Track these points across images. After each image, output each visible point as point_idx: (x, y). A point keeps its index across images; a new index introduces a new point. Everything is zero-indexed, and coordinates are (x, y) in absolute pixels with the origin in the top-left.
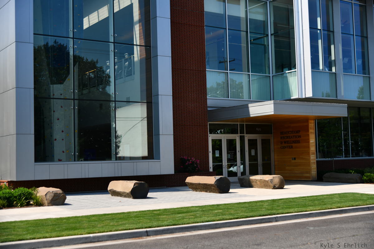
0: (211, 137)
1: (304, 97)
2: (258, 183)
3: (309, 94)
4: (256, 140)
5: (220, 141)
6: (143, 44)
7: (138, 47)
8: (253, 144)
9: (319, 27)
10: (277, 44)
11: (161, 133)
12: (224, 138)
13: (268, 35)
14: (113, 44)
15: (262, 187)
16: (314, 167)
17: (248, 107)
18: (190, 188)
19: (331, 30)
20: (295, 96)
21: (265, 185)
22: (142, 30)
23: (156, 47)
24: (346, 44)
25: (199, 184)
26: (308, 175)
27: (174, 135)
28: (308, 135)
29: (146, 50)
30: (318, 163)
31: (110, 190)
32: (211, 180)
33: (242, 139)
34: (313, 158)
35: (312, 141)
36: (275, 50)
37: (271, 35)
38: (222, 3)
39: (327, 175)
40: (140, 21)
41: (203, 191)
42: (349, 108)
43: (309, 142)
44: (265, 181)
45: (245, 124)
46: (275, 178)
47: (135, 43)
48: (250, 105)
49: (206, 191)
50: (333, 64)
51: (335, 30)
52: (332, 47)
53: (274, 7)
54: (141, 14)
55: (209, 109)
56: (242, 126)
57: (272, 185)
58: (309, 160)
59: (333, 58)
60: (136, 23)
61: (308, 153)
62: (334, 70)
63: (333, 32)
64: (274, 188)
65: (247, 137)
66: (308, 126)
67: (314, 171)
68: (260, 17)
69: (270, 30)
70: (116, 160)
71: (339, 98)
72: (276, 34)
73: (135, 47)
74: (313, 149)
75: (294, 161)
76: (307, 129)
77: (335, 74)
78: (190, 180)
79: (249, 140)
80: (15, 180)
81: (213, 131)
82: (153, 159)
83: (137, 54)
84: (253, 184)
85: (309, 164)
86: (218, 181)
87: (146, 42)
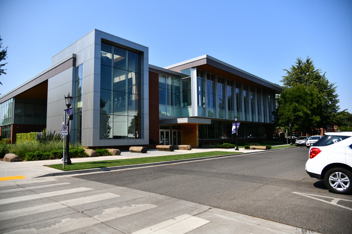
0: (160, 130)
1: (194, 116)
2: (182, 148)
3: (196, 115)
4: (176, 132)
5: (163, 132)
6: (137, 94)
7: (135, 95)
8: (175, 133)
9: (200, 90)
10: (184, 95)
11: (144, 129)
12: (165, 131)
13: (180, 92)
14: (127, 94)
15: (183, 150)
16: (198, 142)
17: (177, 120)
18: (158, 150)
19: (204, 91)
20: (191, 115)
21: (185, 149)
22: (136, 88)
23: (143, 96)
24: (208, 96)
25: (162, 148)
26: (195, 145)
27: (149, 129)
28: (196, 131)
29: (138, 96)
30: (199, 141)
31: (130, 150)
32: (168, 147)
33: (171, 131)
34: (197, 139)
35: (197, 133)
36: (183, 98)
37: (182, 92)
38: (164, 79)
39: (203, 145)
40: (135, 85)
41: (164, 151)
42: (212, 121)
43: (196, 133)
44: (185, 147)
45: (172, 125)
46: (189, 146)
47: (133, 93)
48: (178, 119)
49: (165, 151)
50: (204, 104)
51: (205, 91)
52: (204, 98)
53: (183, 81)
54: (136, 82)
55: (160, 120)
56: (171, 126)
57: (187, 149)
58: (196, 140)
59: (204, 102)
60: (134, 85)
61: (196, 137)
62: (204, 106)
63: (204, 92)
64: (188, 150)
65: (173, 131)
66: (196, 127)
67: (198, 144)
68: (178, 85)
69: (181, 90)
70: (128, 139)
71: (206, 117)
72: (183, 92)
73: (133, 95)
74: (197, 136)
75: (190, 140)
76: (195, 128)
77: (205, 108)
78: (158, 146)
79: (173, 132)
80: (92, 146)
81: (161, 128)
82: (141, 138)
83: (134, 98)
84: (179, 148)
85: (196, 141)
86: (170, 147)
87: (138, 93)
